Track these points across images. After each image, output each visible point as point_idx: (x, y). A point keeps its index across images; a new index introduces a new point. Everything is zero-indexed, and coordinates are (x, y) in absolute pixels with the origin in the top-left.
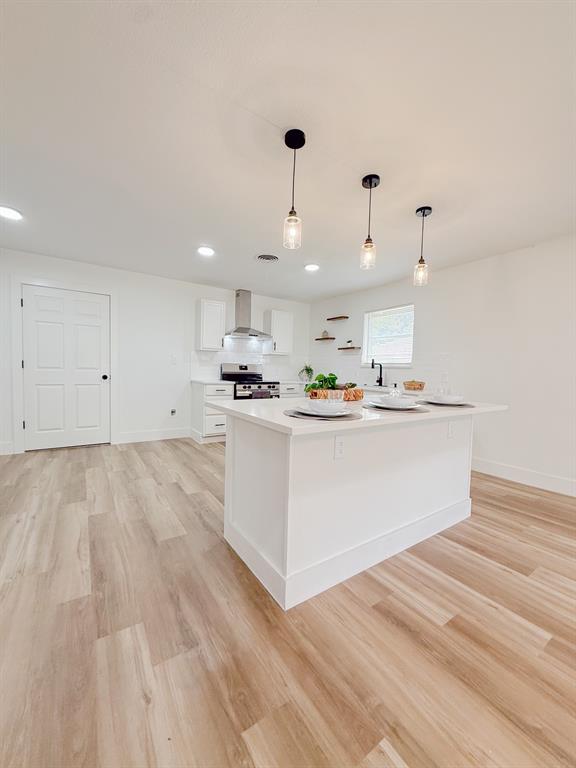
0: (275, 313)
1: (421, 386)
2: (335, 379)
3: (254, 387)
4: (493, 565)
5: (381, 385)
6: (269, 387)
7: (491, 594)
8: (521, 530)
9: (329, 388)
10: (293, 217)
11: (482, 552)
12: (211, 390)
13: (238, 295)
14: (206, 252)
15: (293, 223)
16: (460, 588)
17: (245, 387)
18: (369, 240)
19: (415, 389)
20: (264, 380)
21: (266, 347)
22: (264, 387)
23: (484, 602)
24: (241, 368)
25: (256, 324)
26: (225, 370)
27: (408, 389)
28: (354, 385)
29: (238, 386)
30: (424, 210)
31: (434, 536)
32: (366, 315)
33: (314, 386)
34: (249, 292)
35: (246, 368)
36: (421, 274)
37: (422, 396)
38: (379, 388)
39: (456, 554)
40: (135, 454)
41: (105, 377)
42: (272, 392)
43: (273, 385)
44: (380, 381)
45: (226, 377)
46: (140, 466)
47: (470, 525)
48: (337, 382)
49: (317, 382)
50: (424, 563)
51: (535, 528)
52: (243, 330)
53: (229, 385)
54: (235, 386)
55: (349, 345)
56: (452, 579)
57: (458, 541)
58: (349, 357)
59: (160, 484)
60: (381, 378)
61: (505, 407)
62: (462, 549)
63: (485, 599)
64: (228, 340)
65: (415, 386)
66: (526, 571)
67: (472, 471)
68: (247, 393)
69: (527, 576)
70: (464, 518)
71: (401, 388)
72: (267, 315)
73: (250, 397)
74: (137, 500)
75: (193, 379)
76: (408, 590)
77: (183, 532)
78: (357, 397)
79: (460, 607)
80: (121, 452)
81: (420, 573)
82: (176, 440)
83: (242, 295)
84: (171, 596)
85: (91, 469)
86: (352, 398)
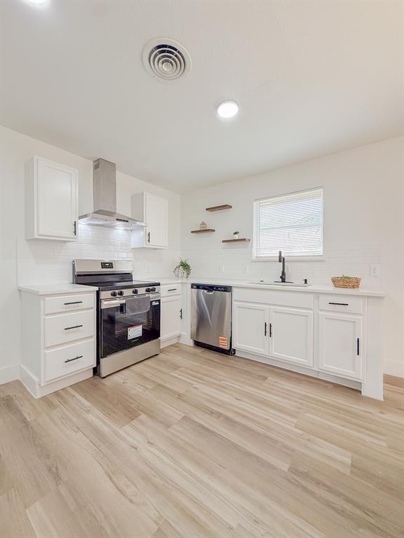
3: (127, 292)
5: (284, 281)
6: (148, 291)
13: (96, 167)
17: (114, 295)
21: (137, 239)
22: (141, 291)
24: (104, 265)
25: (123, 209)
26: (79, 269)
27: (337, 285)
29: (102, 293)
32: (256, 204)
34: (114, 164)
35: (110, 265)
38: (281, 286)
42: (152, 298)
44: (283, 277)
45: (82, 279)
52: (105, 213)
53: (88, 294)
54: (97, 293)
55: (236, 237)
58: (236, 250)
60: (284, 273)
68: (117, 302)
72: (137, 200)
73: (123, 309)
75: (22, 285)
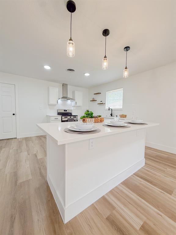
0: (76, 92)
1: (125, 116)
2: (92, 114)
3: (69, 117)
4: (156, 190)
5: (112, 116)
7: (157, 207)
8: (164, 171)
9: (90, 118)
10: (71, 41)
11: (151, 182)
12: (53, 118)
13: (63, 86)
14: (47, 67)
15: (71, 45)
16: (144, 204)
17: (65, 117)
18: (105, 57)
19: (123, 117)
20: (73, 115)
21: (73, 103)
22: (72, 117)
23: (155, 212)
24: (64, 111)
25: (70, 95)
26: (59, 112)
27: (121, 117)
28: (100, 116)
29: (63, 117)
30: (127, 48)
31: (132, 175)
32: (107, 92)
33: (84, 117)
34: (67, 84)
35: (66, 111)
36: (126, 74)
37: (126, 120)
39: (141, 184)
40: (24, 142)
41: (14, 114)
42: (75, 119)
43: (75, 116)
44: (111, 115)
45: (59, 114)
46: (24, 147)
47: (145, 169)
48: (93, 115)
49: (85, 115)
50: (128, 190)
51: (169, 170)
52: (65, 98)
53: (60, 117)
54: (62, 117)
55: (101, 103)
56: (140, 199)
57: (141, 178)
58: (101, 107)
59: (29, 154)
60: (112, 114)
61: (158, 124)
62: (143, 182)
63: (156, 210)
64: (60, 101)
65: (123, 116)
66: (170, 192)
67: (145, 146)
68: (66, 119)
69: (171, 194)
70: (142, 166)
71: (119, 117)
72: (73, 93)
73: (67, 121)
74: (17, 162)
75: (48, 115)
76: (122, 206)
77: (30, 177)
78: (101, 121)
79: (146, 216)
80: (19, 141)
81: (127, 196)
82: (41, 136)
83: (65, 86)
84: (12, 217)
85: (5, 149)
86: (100, 121)
